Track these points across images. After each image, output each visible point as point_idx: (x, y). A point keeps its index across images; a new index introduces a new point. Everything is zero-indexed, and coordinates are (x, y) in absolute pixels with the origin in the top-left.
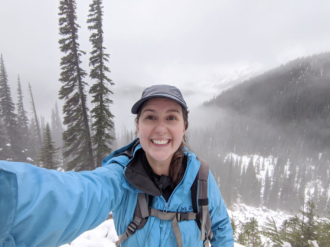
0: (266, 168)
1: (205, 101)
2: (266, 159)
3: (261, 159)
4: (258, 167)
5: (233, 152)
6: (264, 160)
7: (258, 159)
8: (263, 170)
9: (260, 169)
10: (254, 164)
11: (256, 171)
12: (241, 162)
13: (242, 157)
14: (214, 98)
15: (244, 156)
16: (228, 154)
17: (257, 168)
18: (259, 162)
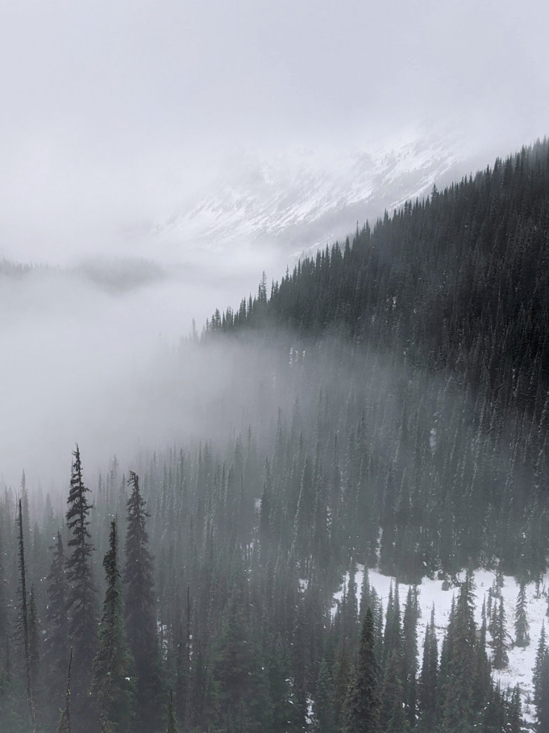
0: (534, 632)
1: (217, 312)
2: (531, 589)
3: (511, 588)
4: (498, 630)
5: (370, 563)
6: (522, 594)
7: (494, 593)
8: (522, 642)
9: (507, 641)
10: (478, 619)
11: (489, 651)
12: (413, 612)
13: (419, 587)
14: (262, 294)
15: (425, 579)
16: (347, 577)
17: (494, 635)
18: (501, 607)
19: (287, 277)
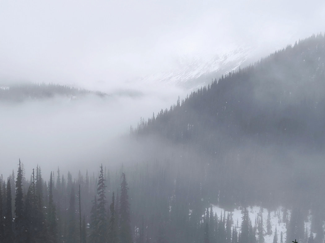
0: (273, 229)
2: (272, 214)
4: (260, 228)
5: (216, 204)
6: (269, 215)
7: (260, 215)
8: (269, 233)
9: (264, 233)
10: (253, 225)
14: (178, 104)
15: (235, 210)
16: (206, 209)
19: (187, 98)
